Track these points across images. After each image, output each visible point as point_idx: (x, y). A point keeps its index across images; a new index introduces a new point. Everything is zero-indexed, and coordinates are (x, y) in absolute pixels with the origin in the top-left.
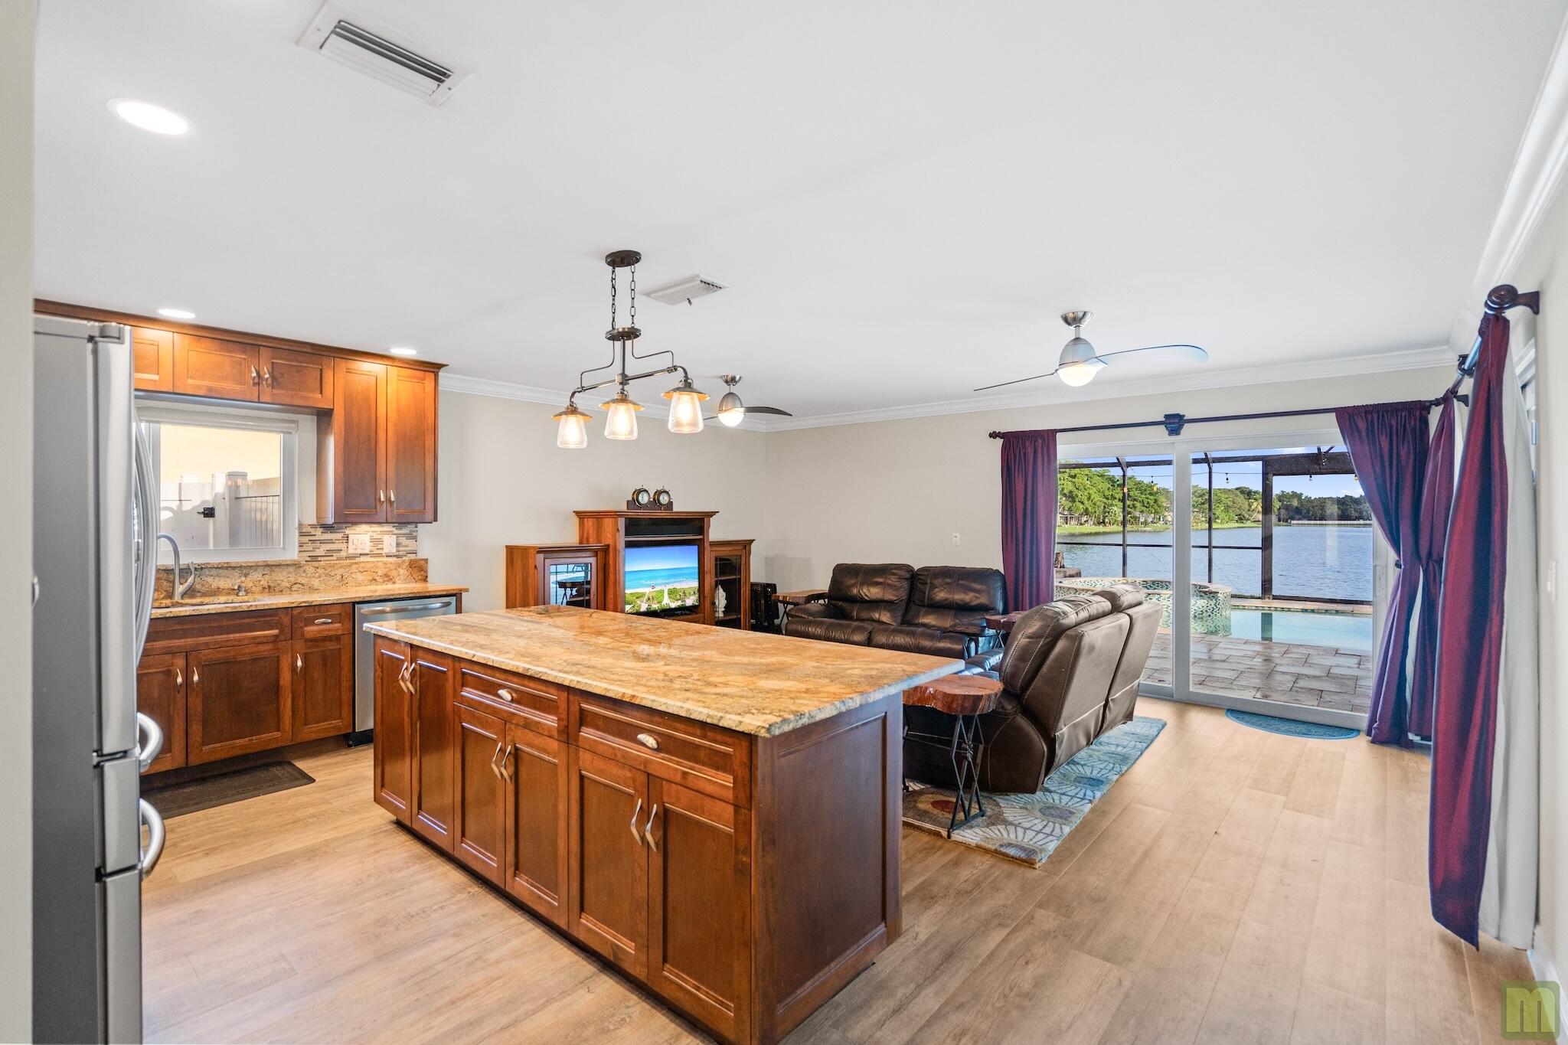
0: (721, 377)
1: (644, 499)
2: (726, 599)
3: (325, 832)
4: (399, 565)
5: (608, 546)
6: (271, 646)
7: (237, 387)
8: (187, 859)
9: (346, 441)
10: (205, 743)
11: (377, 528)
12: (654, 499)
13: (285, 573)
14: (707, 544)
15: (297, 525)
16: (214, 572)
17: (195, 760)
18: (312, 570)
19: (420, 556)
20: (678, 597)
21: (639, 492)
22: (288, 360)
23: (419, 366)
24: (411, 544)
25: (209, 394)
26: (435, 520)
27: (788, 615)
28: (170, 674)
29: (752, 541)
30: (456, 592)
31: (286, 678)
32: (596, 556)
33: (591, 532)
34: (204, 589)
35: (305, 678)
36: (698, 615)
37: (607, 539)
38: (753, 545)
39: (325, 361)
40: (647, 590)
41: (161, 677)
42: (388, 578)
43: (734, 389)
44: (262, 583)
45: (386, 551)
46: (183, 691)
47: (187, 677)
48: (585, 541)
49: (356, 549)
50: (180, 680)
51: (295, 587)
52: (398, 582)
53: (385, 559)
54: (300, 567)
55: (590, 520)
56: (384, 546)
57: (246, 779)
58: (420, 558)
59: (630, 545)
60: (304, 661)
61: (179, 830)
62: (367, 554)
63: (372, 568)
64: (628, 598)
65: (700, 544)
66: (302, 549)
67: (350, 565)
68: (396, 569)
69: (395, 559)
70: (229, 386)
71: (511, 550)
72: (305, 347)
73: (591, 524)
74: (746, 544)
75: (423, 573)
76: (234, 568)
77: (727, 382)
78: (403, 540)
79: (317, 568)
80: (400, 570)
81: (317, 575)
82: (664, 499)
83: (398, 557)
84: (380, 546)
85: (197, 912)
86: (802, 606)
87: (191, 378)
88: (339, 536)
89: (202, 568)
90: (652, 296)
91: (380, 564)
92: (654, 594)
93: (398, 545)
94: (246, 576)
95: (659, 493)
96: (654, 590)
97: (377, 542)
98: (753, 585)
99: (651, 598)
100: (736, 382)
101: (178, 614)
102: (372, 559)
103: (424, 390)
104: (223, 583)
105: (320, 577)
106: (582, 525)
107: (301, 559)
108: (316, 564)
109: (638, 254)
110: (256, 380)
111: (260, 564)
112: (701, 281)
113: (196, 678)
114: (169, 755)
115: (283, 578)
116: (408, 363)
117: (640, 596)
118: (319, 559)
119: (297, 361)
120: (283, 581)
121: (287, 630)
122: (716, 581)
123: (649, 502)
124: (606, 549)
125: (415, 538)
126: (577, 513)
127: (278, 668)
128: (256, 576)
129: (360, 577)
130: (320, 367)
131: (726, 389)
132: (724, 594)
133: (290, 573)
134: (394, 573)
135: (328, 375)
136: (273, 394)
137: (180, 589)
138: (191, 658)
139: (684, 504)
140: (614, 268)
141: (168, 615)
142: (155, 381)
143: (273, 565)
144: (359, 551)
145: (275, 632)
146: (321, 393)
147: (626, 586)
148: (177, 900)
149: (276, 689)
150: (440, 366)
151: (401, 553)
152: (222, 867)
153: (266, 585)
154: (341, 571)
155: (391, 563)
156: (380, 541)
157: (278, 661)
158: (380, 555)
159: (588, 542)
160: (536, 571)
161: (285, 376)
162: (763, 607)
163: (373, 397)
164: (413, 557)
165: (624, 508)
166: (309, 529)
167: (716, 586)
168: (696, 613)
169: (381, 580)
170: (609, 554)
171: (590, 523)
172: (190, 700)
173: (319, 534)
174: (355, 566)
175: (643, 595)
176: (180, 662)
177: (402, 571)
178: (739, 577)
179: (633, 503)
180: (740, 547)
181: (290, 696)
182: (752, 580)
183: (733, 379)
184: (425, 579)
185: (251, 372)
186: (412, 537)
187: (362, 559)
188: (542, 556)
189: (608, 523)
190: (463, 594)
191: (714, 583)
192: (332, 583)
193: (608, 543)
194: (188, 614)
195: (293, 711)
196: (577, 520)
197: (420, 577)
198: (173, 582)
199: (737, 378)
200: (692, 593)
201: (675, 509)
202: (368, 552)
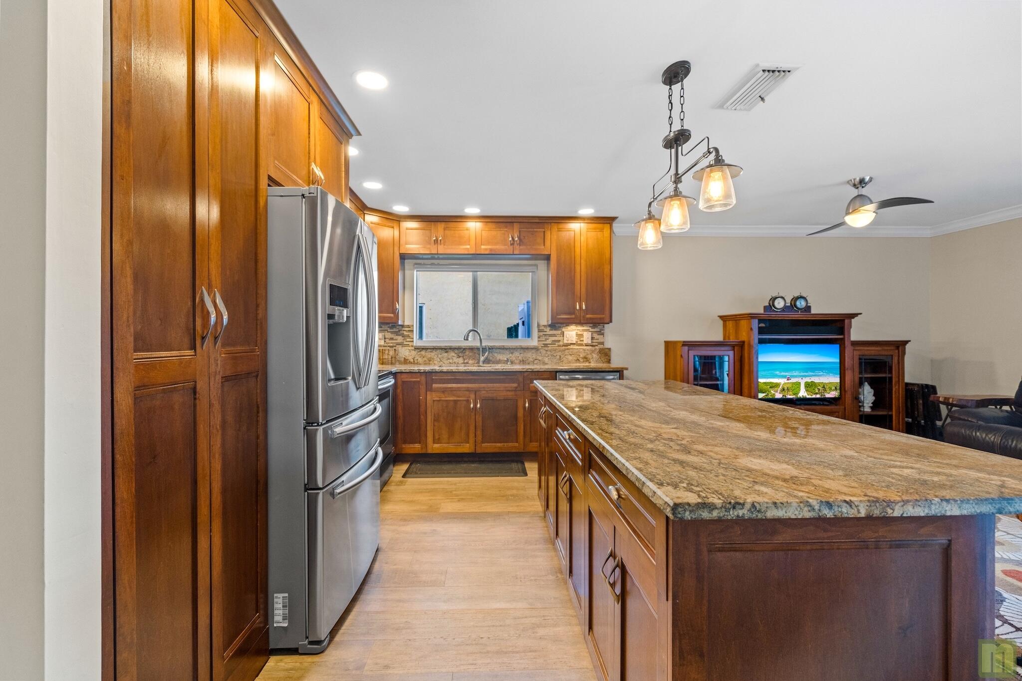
0: (848, 182)
1: (779, 304)
2: (874, 395)
3: (512, 506)
4: (593, 352)
5: (744, 342)
6: (513, 393)
7: (503, 247)
8: (451, 500)
9: (558, 273)
10: (483, 442)
11: (580, 328)
12: (791, 304)
13: (530, 353)
14: (847, 343)
15: (536, 325)
16: (498, 351)
17: (479, 451)
18: (544, 352)
19: (607, 345)
20: (817, 391)
21: (774, 299)
22: (527, 228)
23: (600, 220)
24: (600, 338)
25: (490, 253)
26: (611, 321)
27: (953, 418)
28: (468, 401)
29: (907, 342)
30: (620, 369)
31: (520, 413)
32: (734, 350)
33: (731, 331)
34: (493, 360)
35: (530, 414)
36: (838, 407)
37: (743, 337)
38: (908, 346)
39: (546, 225)
40: (782, 381)
41: (465, 402)
42: (586, 359)
43: (864, 191)
44: (520, 358)
45: (585, 342)
46: (474, 412)
47: (475, 405)
48: (727, 338)
49: (568, 340)
50: (472, 406)
51: (536, 362)
52: (592, 362)
53: (585, 347)
54: (538, 350)
55: (730, 322)
56: (584, 339)
57: (498, 466)
58: (606, 347)
59: (761, 341)
60: (530, 404)
61: (458, 485)
62: (575, 344)
63: (576, 352)
64: (761, 386)
65: (841, 343)
66: (539, 339)
67: (565, 350)
68: (591, 354)
69: (591, 347)
70: (500, 248)
71: (667, 344)
72: (536, 220)
73: (731, 326)
74: (900, 346)
75: (607, 357)
76: (507, 349)
77: (854, 185)
78: (596, 336)
79: (547, 351)
80: (593, 354)
81: (547, 355)
82: (801, 304)
83: (592, 346)
84: (582, 339)
85: (434, 530)
86: (970, 409)
87: (483, 245)
88: (559, 332)
89: (492, 348)
90: (725, 107)
91: (581, 350)
92: (790, 386)
93: (592, 338)
94: (512, 353)
95: (796, 299)
96: (790, 381)
97: (580, 336)
98: (907, 384)
99: (786, 388)
100: (866, 184)
101: (471, 370)
102: (577, 347)
103: (604, 235)
104: (503, 357)
105: (548, 356)
106: (725, 326)
107: (539, 345)
108: (546, 348)
109: (686, 62)
110: (512, 242)
111: (518, 347)
112: (764, 71)
113: (478, 406)
114: (468, 444)
115: (530, 355)
116: (593, 220)
117: (774, 386)
118: (548, 345)
119: (532, 228)
120: (529, 358)
121: (522, 385)
122: (861, 379)
123: (785, 307)
124: (742, 345)
125: (603, 334)
126: (721, 317)
127: (517, 406)
128: (517, 354)
129: (570, 358)
130: (544, 230)
131: (854, 192)
132: (872, 391)
133: (533, 353)
134: (589, 356)
135: (548, 234)
136: (520, 249)
137: (482, 359)
138: (477, 394)
139: (820, 307)
140: (671, 86)
141: (467, 371)
142: (468, 249)
143: (525, 348)
144: (570, 342)
145: (515, 385)
146: (544, 245)
147: (759, 375)
148: (432, 520)
149: (516, 417)
150: (613, 219)
151: (594, 344)
152: (459, 510)
153: (521, 360)
154: (559, 354)
155: (588, 350)
156: (582, 335)
157: (517, 401)
158: (581, 345)
159: (729, 339)
160: (682, 359)
161: (526, 238)
162: (921, 407)
163: (572, 244)
164: (601, 346)
165: (762, 311)
166: (543, 328)
167: (861, 384)
168: (836, 405)
169: (582, 360)
170: (744, 349)
171: (730, 324)
172: (477, 417)
173: (548, 331)
174: (567, 351)
175: (777, 385)
176: (473, 396)
177: (594, 356)
178: (890, 375)
179: (770, 307)
180: (892, 348)
181: (523, 423)
182: (908, 379)
183: (862, 181)
184: (609, 361)
185: (509, 238)
186: (601, 333)
187: (572, 347)
188: (686, 348)
189: (744, 323)
190: (625, 371)
191: (857, 380)
192: (555, 360)
193: (743, 340)
194: (475, 370)
195: (524, 432)
196: (721, 322)
197: (606, 360)
198: (479, 355)
199: (867, 179)
200: (833, 388)
201: (813, 311)
202: (575, 342)
